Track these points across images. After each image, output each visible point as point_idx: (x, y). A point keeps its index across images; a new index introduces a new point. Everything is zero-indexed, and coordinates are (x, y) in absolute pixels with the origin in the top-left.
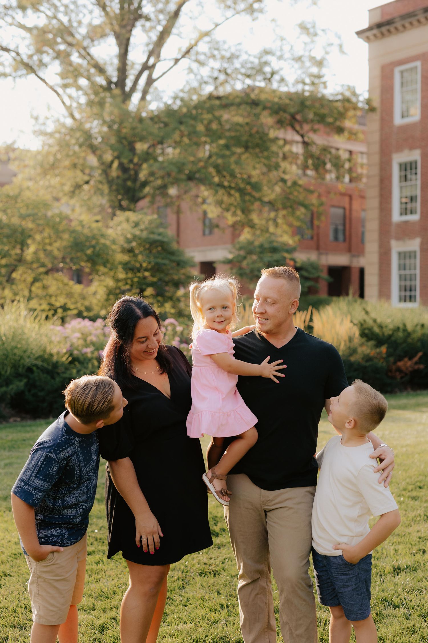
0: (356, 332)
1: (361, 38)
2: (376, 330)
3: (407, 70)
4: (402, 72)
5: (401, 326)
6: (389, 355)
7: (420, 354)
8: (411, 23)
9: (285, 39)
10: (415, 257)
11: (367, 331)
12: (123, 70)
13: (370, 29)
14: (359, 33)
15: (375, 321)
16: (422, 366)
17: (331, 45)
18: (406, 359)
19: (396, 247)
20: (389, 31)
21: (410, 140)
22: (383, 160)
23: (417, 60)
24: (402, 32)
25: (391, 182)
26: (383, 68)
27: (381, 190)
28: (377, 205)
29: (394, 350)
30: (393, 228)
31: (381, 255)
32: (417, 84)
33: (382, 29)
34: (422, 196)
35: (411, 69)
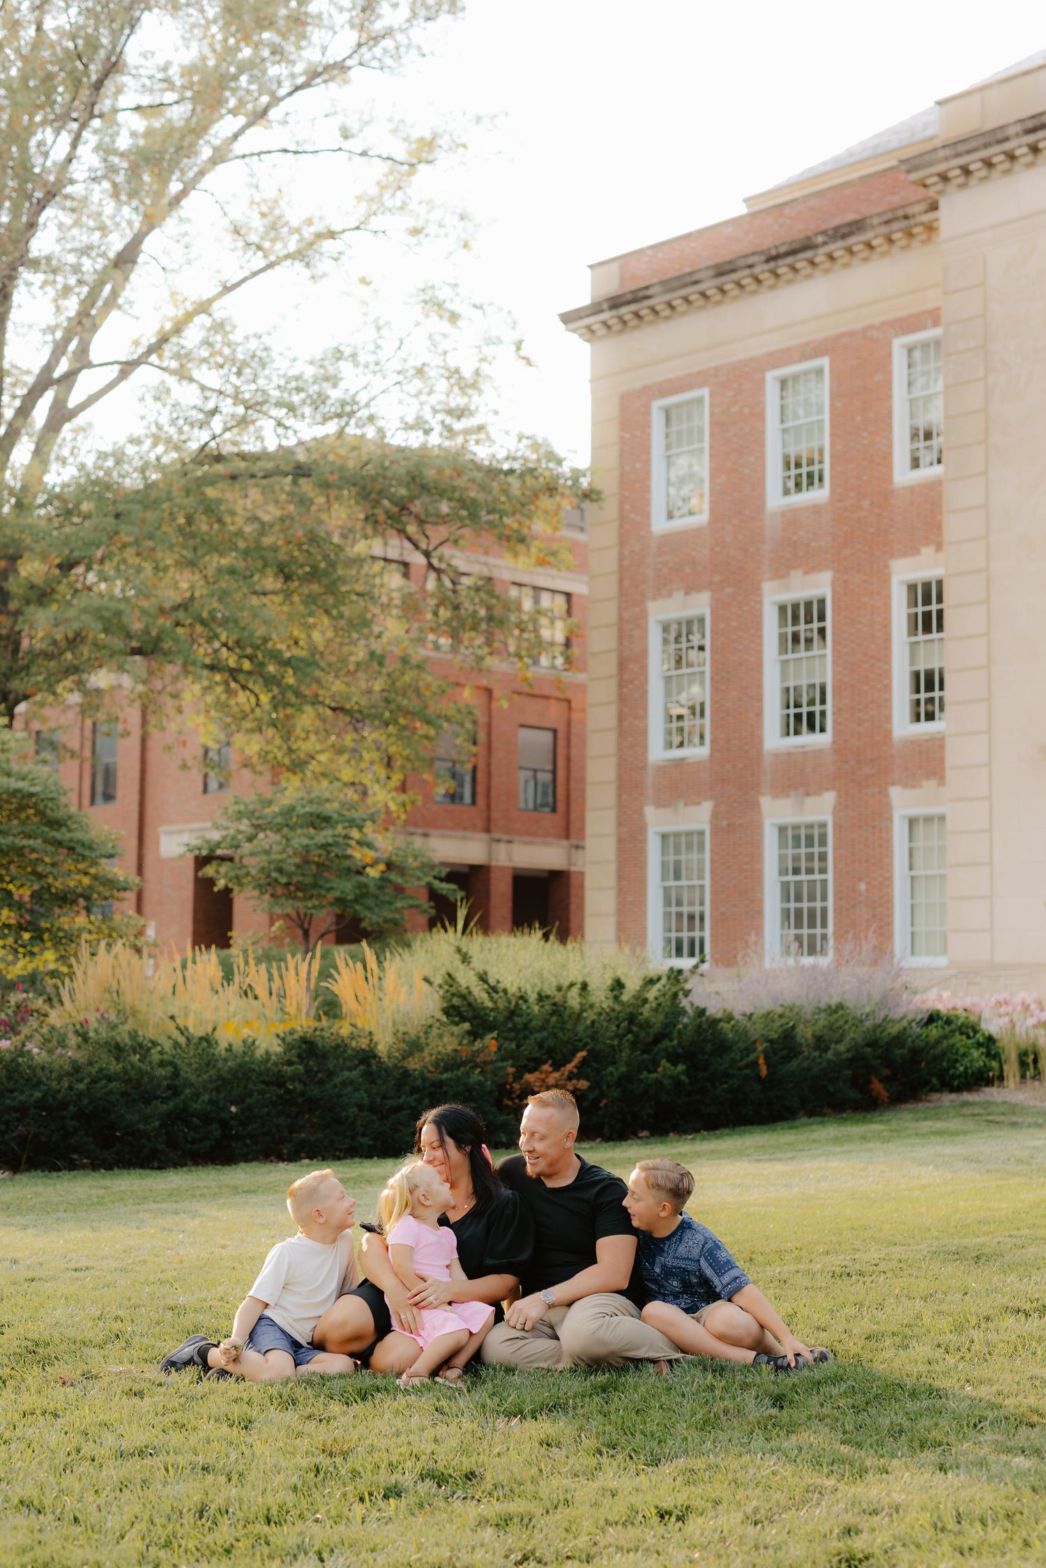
0: (435, 1001)
1: (574, 331)
2: (483, 998)
3: (678, 406)
4: (667, 412)
6: (504, 1056)
7: (584, 1053)
8: (686, 300)
9: (387, 323)
10: (702, 846)
11: (456, 1001)
13: (595, 309)
14: (569, 318)
16: (584, 1084)
17: (490, 341)
18: (546, 1067)
19: (657, 822)
20: (637, 315)
21: (688, 570)
22: (626, 615)
23: (701, 385)
24: (667, 318)
25: (644, 669)
26: (626, 400)
27: (621, 685)
28: (612, 722)
29: (518, 1046)
30: (650, 778)
31: (621, 841)
32: (701, 440)
33: (624, 310)
34: (713, 702)
35: (689, 404)
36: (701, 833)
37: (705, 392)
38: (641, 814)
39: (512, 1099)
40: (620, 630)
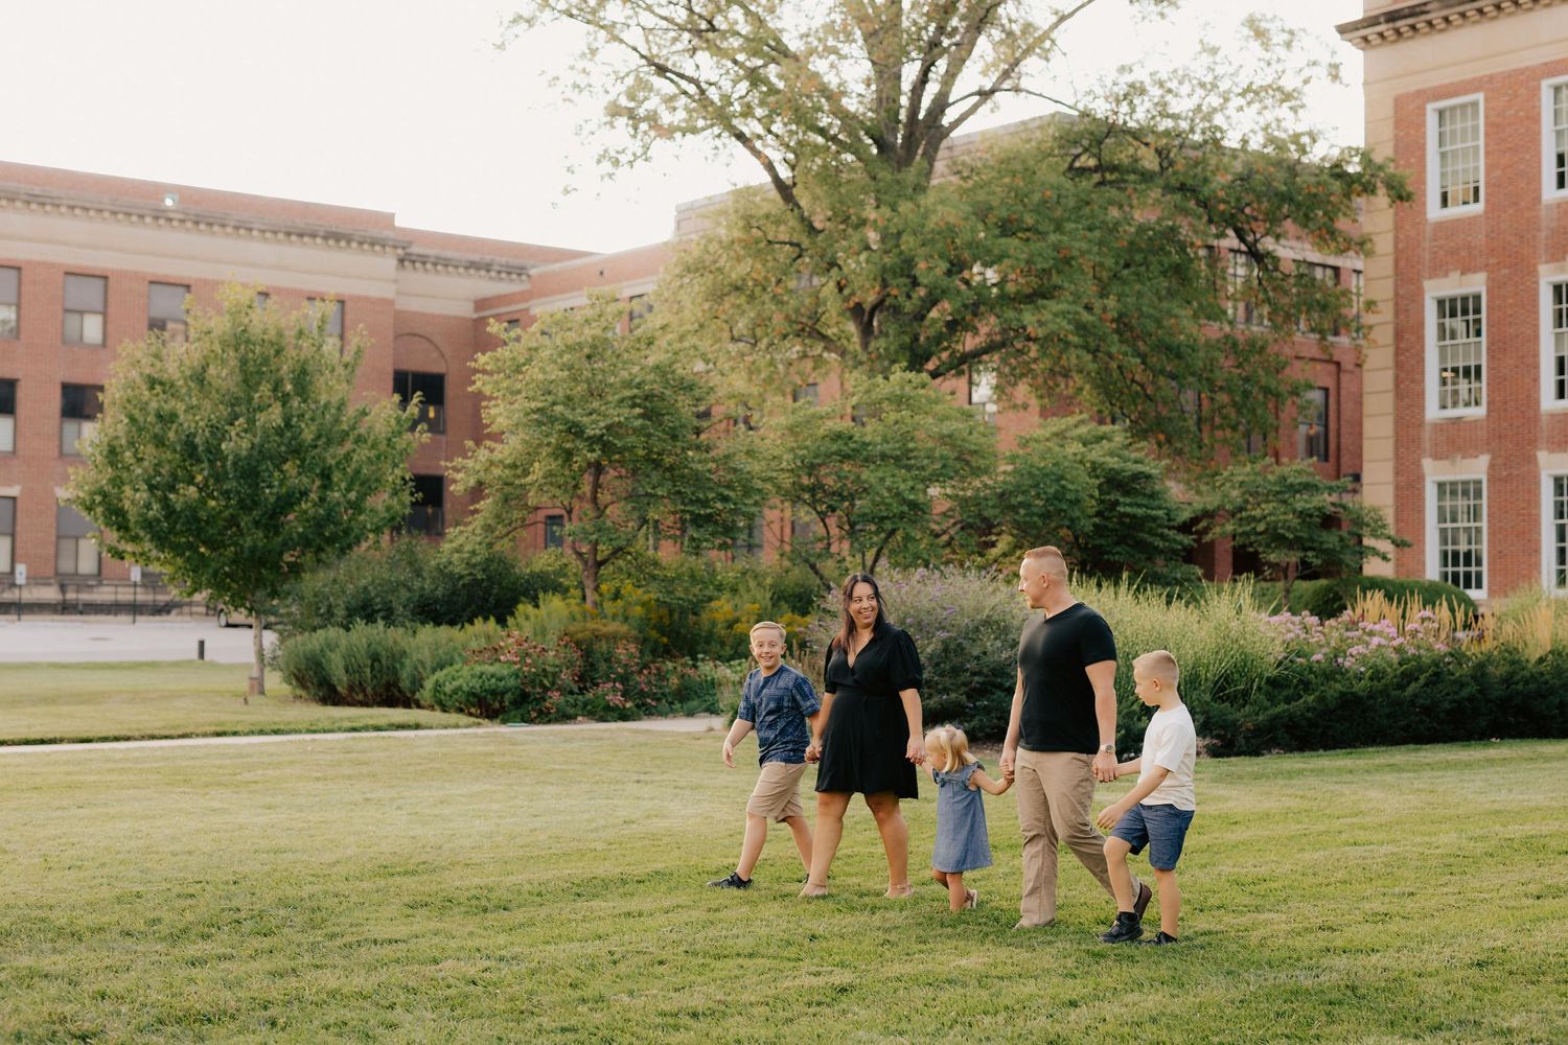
3: (1453, 109)
4: (1441, 113)
8: (1463, 15)
10: (1478, 494)
13: (1371, 21)
14: (1343, 30)
19: (1434, 472)
20: (1413, 27)
21: (1464, 253)
22: (1401, 292)
23: (1476, 90)
24: (1442, 31)
25: (1421, 339)
26: (1399, 102)
27: (1398, 352)
28: (1389, 384)
30: (1427, 434)
31: (1398, 488)
32: (1476, 137)
33: (1399, 24)
34: (1489, 368)
35: (1463, 106)
36: (1479, 482)
37: (1480, 97)
38: (1419, 465)
40: (1396, 304)
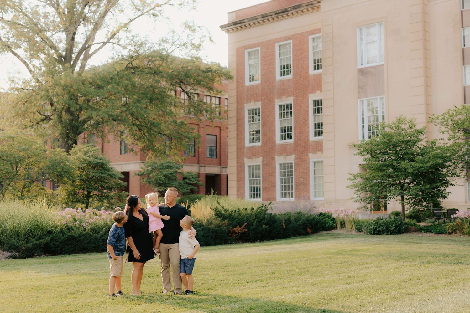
0: (213, 213)
1: (224, 30)
2: (223, 212)
3: (252, 51)
4: (249, 53)
5: (237, 210)
6: (229, 224)
7: (246, 224)
8: (254, 23)
9: (175, 32)
10: (259, 169)
11: (218, 213)
12: (70, 50)
13: (229, 25)
14: (222, 27)
15: (223, 207)
16: (246, 230)
17: (205, 36)
18: (238, 227)
19: (248, 162)
20: (241, 27)
21: (255, 96)
22: (238, 107)
23: (258, 46)
24: (249, 28)
25: (244, 121)
26: (238, 50)
27: (238, 126)
28: (235, 136)
29: (232, 222)
30: (245, 151)
31: (238, 167)
32: (258, 61)
33: (237, 26)
34: (262, 131)
35: (255, 51)
36: (259, 166)
37: (259, 48)
38: (243, 161)
39: (231, 234)
40: (237, 111)
